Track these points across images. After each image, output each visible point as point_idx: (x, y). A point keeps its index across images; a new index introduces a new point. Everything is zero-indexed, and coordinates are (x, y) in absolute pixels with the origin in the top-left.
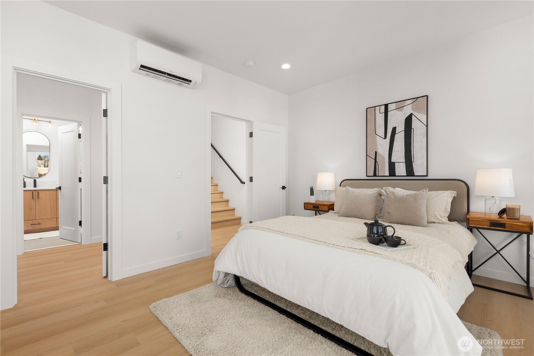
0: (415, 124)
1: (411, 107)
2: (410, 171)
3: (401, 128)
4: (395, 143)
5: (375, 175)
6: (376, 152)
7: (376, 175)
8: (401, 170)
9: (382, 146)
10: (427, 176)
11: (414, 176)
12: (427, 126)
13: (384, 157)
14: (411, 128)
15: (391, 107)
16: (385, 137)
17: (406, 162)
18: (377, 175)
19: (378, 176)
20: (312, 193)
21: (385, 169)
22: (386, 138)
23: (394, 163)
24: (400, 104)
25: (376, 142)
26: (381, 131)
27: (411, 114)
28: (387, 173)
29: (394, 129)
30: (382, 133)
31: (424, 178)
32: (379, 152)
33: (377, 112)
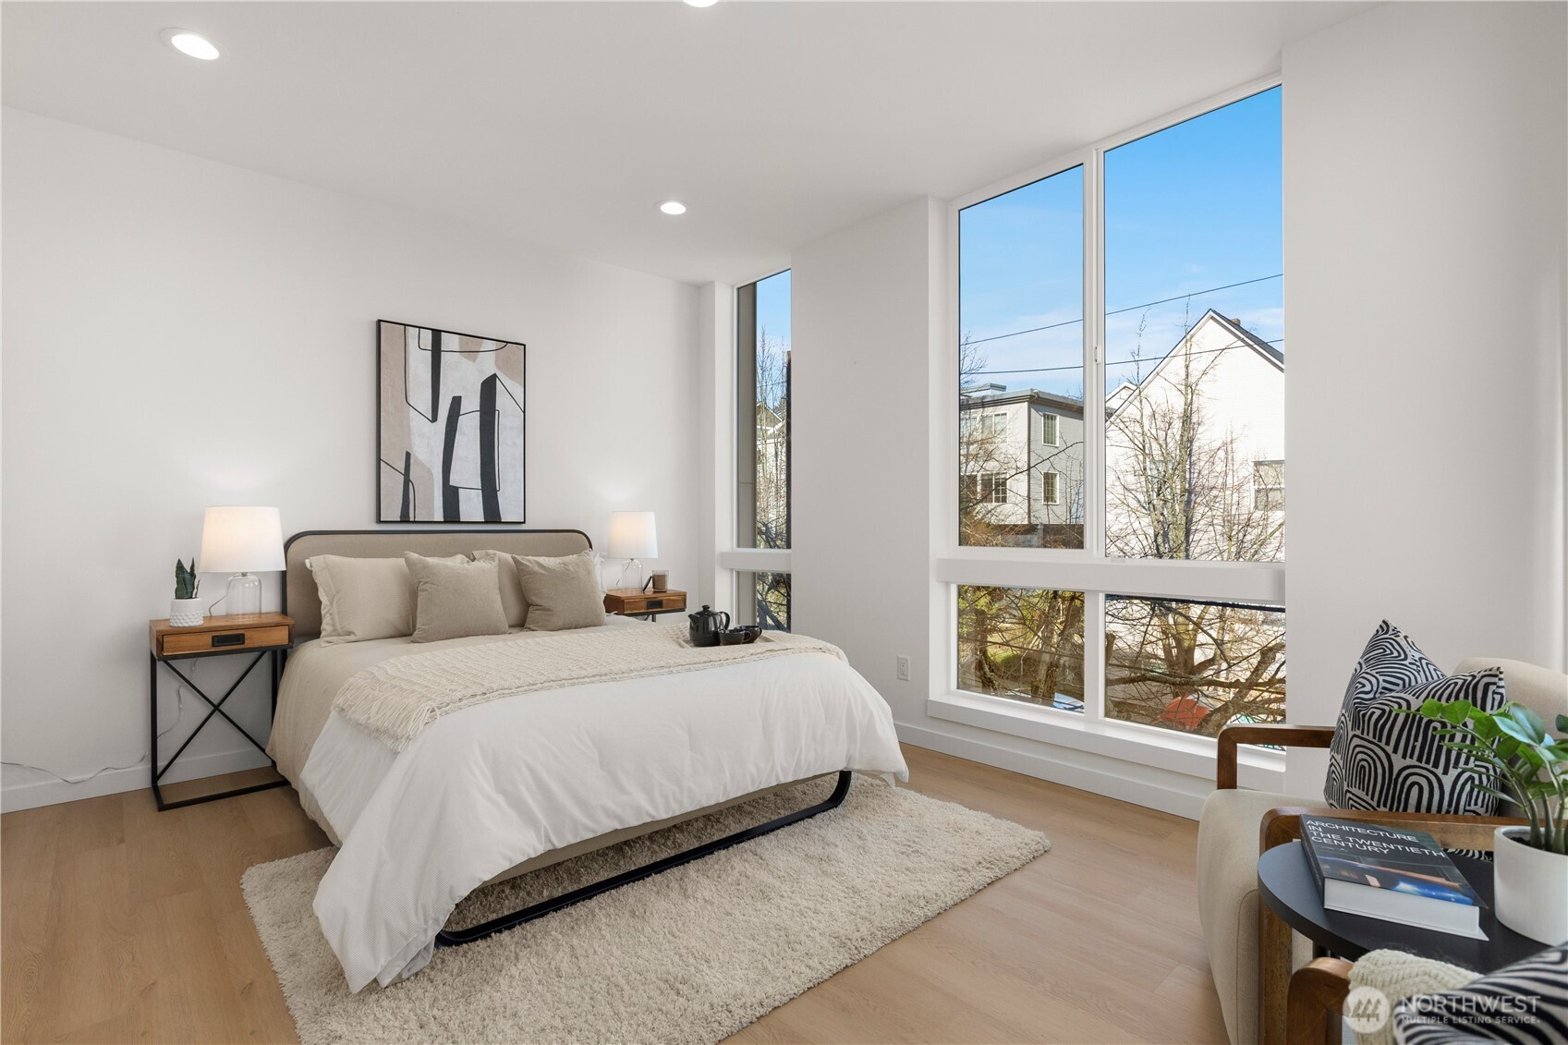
0: (502, 401)
1: (494, 358)
2: (492, 513)
3: (472, 403)
4: (459, 438)
5: (405, 519)
6: (408, 455)
7: (409, 517)
8: (472, 507)
9: (426, 441)
10: (524, 522)
11: (500, 522)
12: (524, 412)
13: (429, 472)
14: (495, 410)
15: (448, 342)
16: (434, 419)
17: (483, 489)
18: (412, 519)
19: (415, 522)
20: (186, 582)
21: (433, 503)
22: (436, 420)
23: (456, 489)
24: (472, 344)
25: (409, 426)
26: (422, 398)
27: (494, 377)
28: (439, 516)
29: (456, 402)
30: (426, 406)
31: (517, 528)
32: (417, 454)
33: (412, 343)
